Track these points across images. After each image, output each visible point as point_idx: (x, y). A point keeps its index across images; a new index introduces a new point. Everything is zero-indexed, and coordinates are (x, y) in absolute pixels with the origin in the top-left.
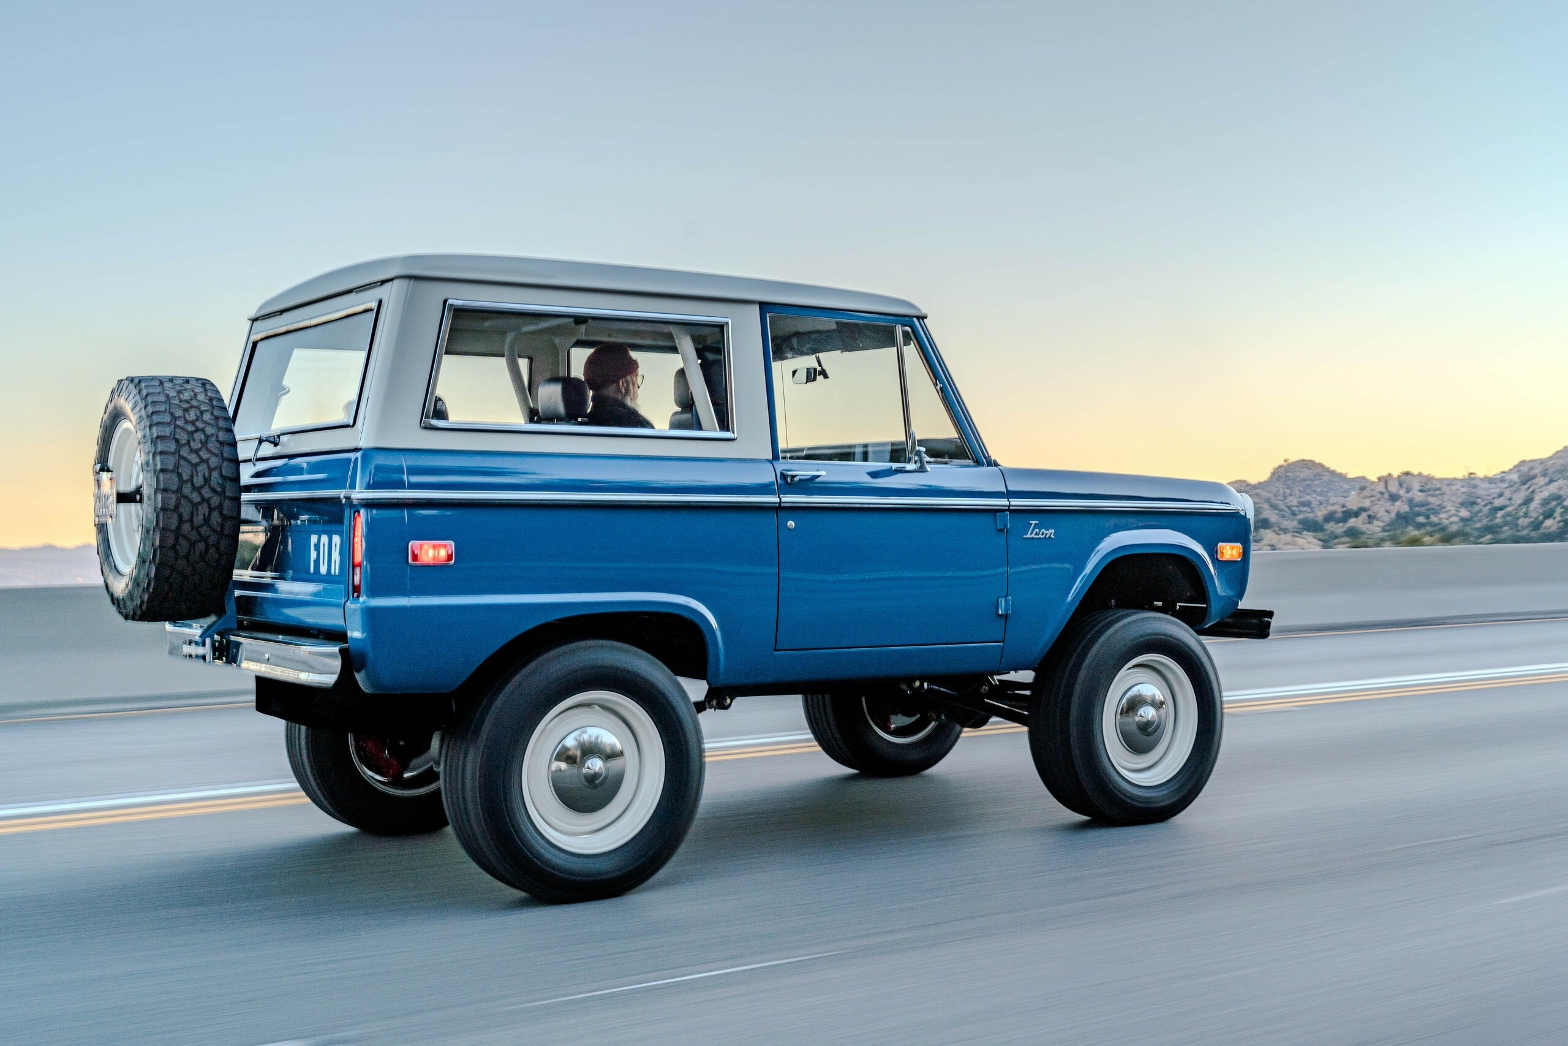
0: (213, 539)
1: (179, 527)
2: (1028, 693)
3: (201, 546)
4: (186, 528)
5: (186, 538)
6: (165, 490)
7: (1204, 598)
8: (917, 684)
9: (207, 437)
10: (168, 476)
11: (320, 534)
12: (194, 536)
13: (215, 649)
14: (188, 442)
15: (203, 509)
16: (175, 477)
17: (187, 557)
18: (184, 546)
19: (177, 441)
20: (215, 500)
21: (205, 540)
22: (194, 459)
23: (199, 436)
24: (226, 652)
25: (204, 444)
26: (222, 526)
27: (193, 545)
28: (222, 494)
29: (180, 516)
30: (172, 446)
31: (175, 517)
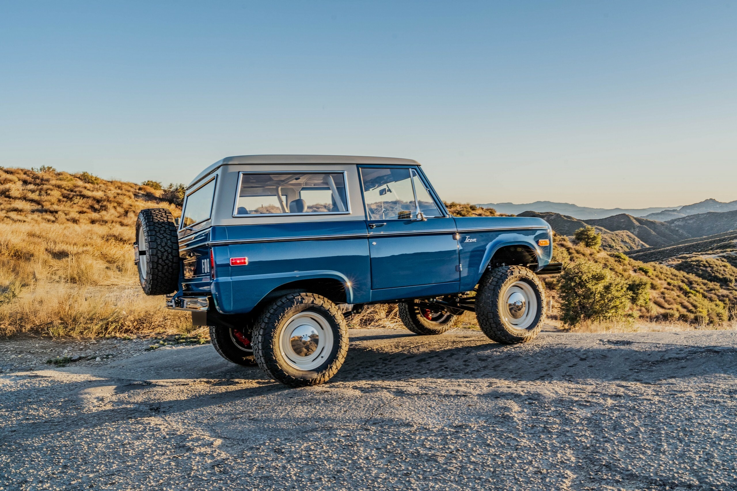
0: (170, 264)
1: (158, 261)
2: (474, 300)
3: (166, 267)
4: (160, 260)
5: (160, 264)
6: (151, 248)
7: (537, 262)
8: (431, 300)
9: (166, 229)
10: (153, 243)
11: (204, 259)
12: (163, 263)
13: (176, 303)
14: (159, 231)
15: (166, 254)
16: (155, 243)
17: (162, 271)
18: (160, 267)
19: (155, 231)
20: (170, 250)
21: (167, 264)
22: (161, 236)
23: (163, 229)
24: (179, 304)
25: (165, 231)
26: (173, 259)
27: (163, 266)
28: (172, 248)
29: (158, 257)
30: (154, 233)
31: (156, 257)
